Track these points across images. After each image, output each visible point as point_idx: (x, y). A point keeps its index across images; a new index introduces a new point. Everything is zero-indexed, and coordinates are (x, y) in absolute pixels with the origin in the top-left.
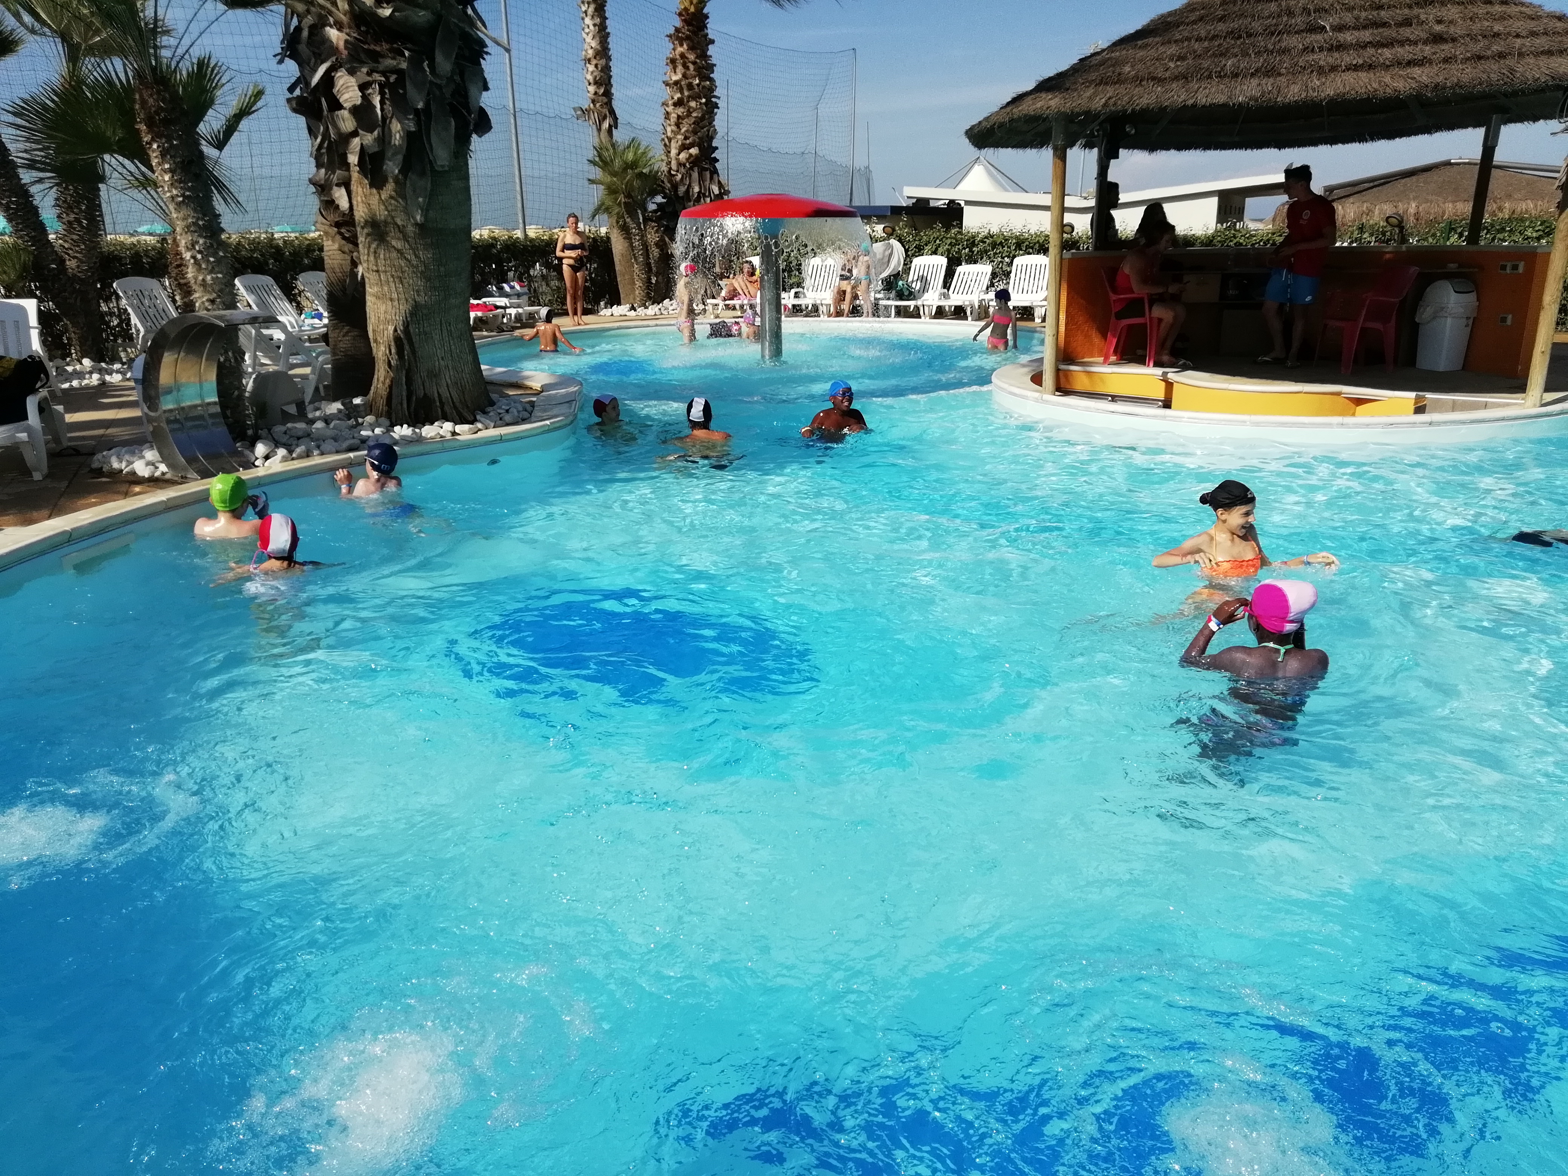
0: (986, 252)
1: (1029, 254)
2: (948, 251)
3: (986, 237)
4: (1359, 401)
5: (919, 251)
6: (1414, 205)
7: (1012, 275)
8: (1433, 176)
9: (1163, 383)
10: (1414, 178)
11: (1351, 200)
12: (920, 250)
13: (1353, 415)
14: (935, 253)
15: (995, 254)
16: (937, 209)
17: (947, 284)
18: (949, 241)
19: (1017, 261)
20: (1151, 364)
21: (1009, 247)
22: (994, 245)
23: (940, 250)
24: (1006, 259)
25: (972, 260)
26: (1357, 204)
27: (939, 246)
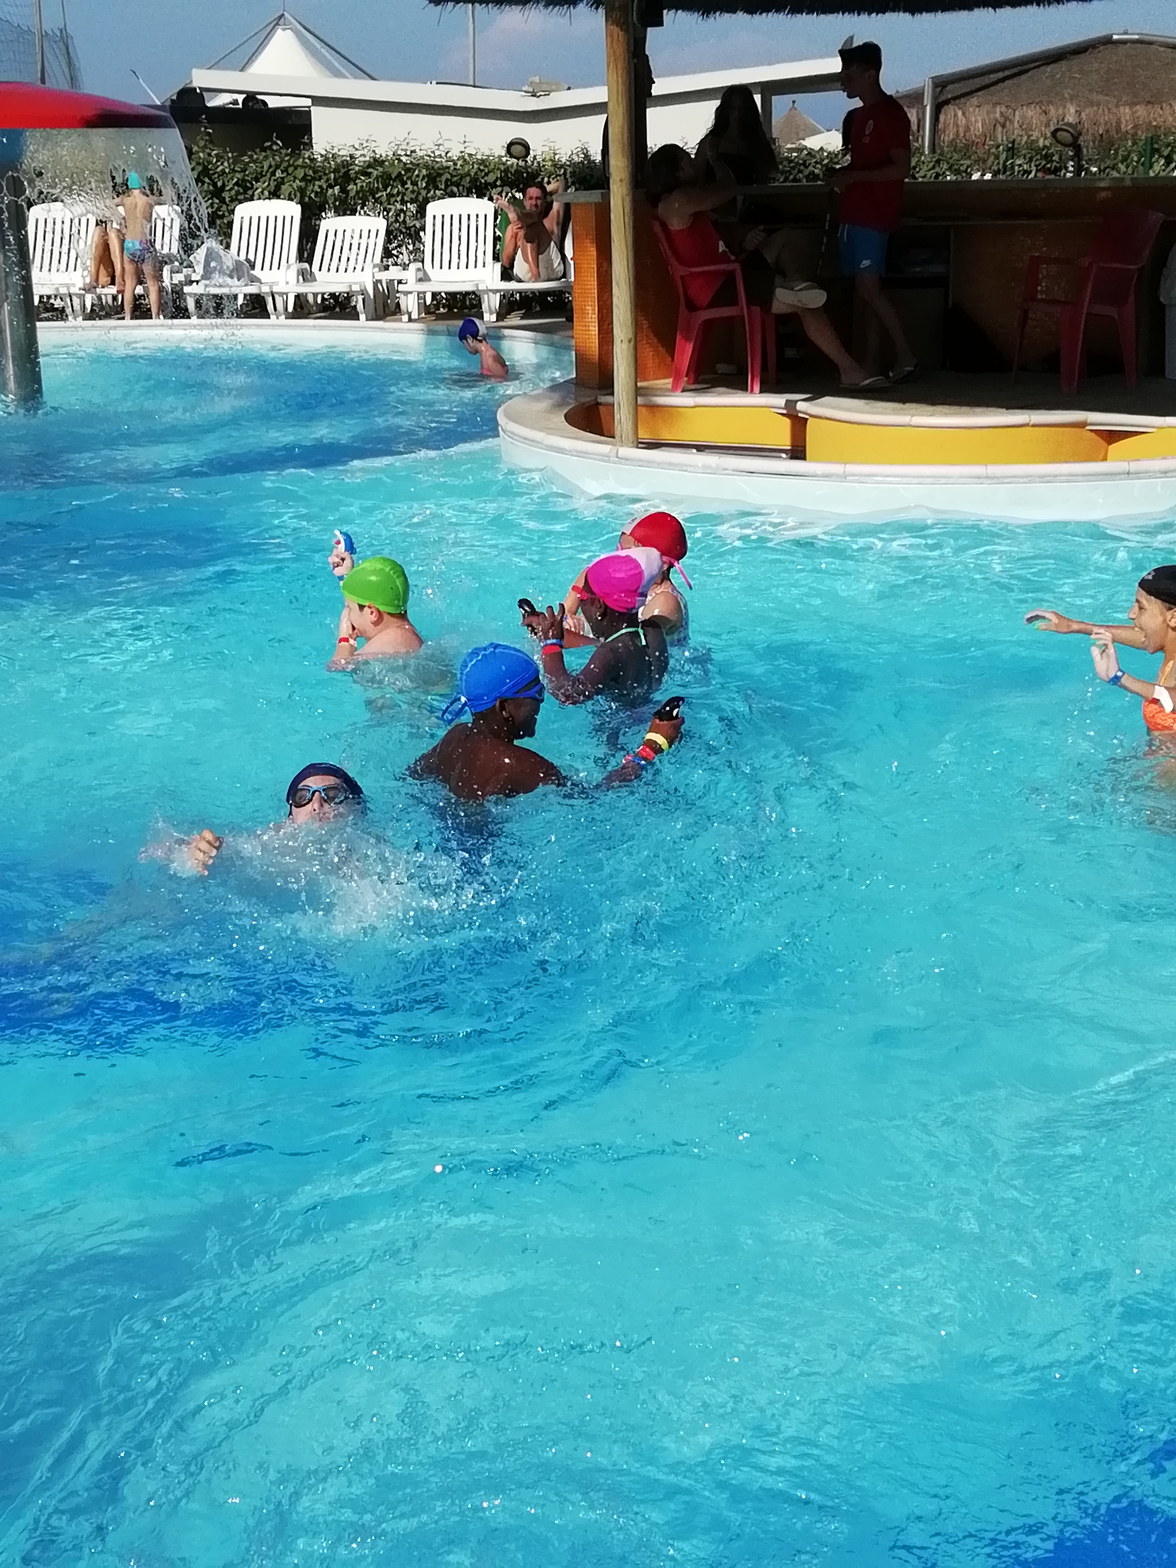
0: (373, 192)
1: (452, 195)
2: (302, 191)
3: (370, 166)
4: (1112, 436)
5: (246, 193)
6: (1072, 110)
7: (427, 237)
8: (1092, 62)
9: (787, 422)
10: (1063, 65)
11: (974, 100)
12: (246, 189)
13: (1105, 459)
14: (275, 194)
15: (390, 196)
16: (221, 110)
17: (306, 252)
18: (300, 173)
19: (432, 208)
20: (757, 388)
21: (414, 184)
22: (387, 180)
23: (285, 189)
24: (412, 207)
25: (346, 208)
26: (986, 108)
27: (283, 181)
